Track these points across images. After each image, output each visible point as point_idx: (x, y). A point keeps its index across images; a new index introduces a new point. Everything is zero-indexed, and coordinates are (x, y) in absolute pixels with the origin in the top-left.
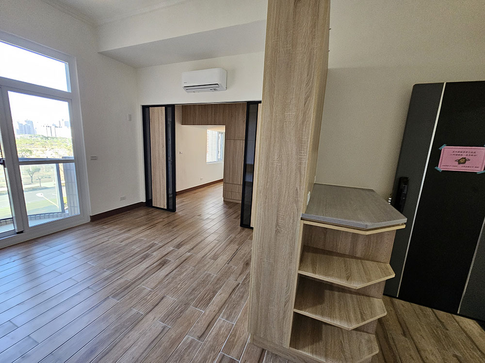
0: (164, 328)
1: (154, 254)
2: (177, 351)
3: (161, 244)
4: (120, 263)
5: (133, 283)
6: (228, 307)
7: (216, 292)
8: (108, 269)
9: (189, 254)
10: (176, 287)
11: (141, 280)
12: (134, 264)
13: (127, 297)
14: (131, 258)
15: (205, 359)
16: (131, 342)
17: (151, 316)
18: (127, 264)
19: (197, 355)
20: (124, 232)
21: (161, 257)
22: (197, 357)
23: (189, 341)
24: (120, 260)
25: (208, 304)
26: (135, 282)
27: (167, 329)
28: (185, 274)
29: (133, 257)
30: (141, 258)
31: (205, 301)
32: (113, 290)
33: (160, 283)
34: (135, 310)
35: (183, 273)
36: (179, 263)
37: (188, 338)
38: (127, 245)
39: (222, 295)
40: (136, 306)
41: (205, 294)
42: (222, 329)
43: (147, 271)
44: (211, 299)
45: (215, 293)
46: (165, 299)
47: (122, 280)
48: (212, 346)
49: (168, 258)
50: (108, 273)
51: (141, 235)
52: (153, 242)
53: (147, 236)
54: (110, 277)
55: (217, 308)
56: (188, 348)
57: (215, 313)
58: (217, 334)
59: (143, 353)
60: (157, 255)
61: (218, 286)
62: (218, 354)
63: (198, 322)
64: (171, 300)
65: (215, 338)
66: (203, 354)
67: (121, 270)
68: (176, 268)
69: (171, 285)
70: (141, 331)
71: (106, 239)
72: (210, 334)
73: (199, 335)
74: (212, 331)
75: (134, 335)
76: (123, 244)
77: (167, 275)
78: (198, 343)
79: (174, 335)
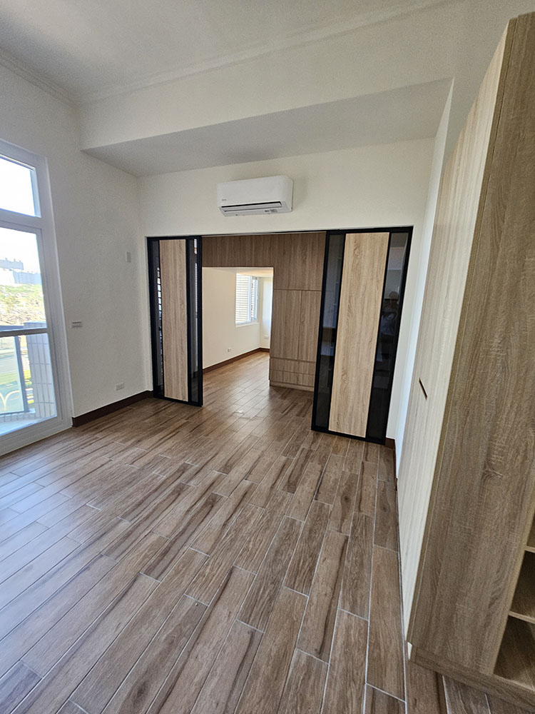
0: (252, 634)
1: (192, 483)
2: (289, 687)
3: (197, 466)
4: (140, 504)
5: (173, 543)
6: (345, 585)
7: (316, 556)
8: (124, 516)
9: (247, 483)
10: (247, 549)
11: (185, 536)
12: (165, 505)
13: (170, 571)
14: (156, 494)
15: (344, 702)
16: (205, 669)
17: (221, 610)
18: (153, 506)
19: (327, 691)
20: (132, 445)
21: (204, 489)
22: (328, 696)
23: (303, 662)
24: (140, 497)
25: (311, 580)
26: (176, 540)
27: (257, 637)
28: (252, 522)
29: (159, 491)
30: (172, 494)
31: (303, 576)
32: (144, 558)
33: (217, 540)
34: (191, 599)
35: (248, 520)
36: (237, 501)
37: (300, 655)
38: (142, 469)
39: (328, 561)
40: (190, 590)
41: (299, 562)
42: (352, 632)
43: (189, 517)
44: (312, 569)
45: (314, 557)
46: (235, 574)
47: (153, 538)
48: (346, 671)
49: (218, 491)
50: (125, 525)
51: (160, 450)
52: (182, 462)
53: (170, 450)
54: (132, 532)
55: (330, 589)
56: (307, 677)
57: (327, 599)
58: (347, 644)
59: (231, 692)
60: (196, 486)
61: (315, 543)
62: (363, 688)
63: (306, 620)
64: (245, 575)
65: (345, 653)
66: (337, 690)
67: (147, 517)
68: (235, 511)
69: (238, 543)
70: (214, 644)
71: (106, 458)
72: (335, 644)
73: (317, 646)
74: (336, 638)
75: (205, 652)
76: (136, 466)
77: (225, 525)
78: (320, 665)
79: (275, 649)
